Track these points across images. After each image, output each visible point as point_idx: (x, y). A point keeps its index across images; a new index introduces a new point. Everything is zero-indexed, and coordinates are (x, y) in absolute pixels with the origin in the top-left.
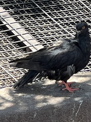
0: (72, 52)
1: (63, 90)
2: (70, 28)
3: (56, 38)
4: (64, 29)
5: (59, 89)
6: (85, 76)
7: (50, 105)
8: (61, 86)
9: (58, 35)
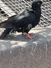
0: (30, 17)
1: (26, 37)
2: (30, 2)
3: (22, 8)
4: (27, 3)
5: (24, 37)
6: (39, 29)
7: (19, 46)
8: (25, 35)
9: (23, 7)
